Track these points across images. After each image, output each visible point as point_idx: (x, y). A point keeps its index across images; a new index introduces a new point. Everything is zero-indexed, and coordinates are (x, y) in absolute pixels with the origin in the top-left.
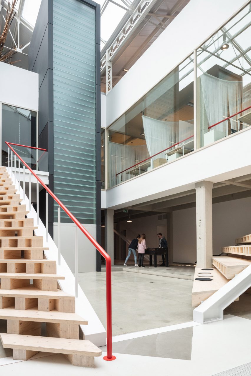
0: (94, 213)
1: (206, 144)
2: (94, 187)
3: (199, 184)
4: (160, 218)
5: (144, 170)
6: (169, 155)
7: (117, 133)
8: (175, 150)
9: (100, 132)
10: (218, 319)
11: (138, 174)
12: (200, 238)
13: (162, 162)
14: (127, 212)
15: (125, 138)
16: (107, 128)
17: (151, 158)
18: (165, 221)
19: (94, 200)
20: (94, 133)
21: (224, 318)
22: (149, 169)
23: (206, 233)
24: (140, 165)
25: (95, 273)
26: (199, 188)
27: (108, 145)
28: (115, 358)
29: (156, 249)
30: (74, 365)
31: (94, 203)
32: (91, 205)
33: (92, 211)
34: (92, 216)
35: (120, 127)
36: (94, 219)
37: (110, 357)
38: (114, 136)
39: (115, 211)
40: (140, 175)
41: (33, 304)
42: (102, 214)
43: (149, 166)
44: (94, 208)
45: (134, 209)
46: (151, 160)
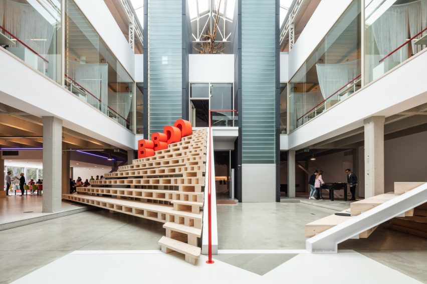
0: (275, 155)
1: (375, 78)
2: (275, 133)
3: (367, 120)
4: (346, 154)
5: (319, 112)
6: (341, 95)
7: (299, 83)
8: (347, 90)
9: (281, 88)
10: (331, 252)
11: (314, 116)
12: (368, 174)
13: (333, 103)
14: (308, 151)
15: (305, 88)
16: (289, 82)
17: (325, 100)
18: (350, 157)
19: (275, 144)
20: (274, 89)
21: (338, 252)
22: (324, 111)
23: (375, 169)
24: (316, 109)
25: (274, 203)
26: (368, 124)
27: (290, 96)
28: (213, 262)
29: (333, 184)
30: (186, 261)
31: (274, 146)
32: (272, 148)
33: (272, 153)
34: (272, 157)
35: (302, 78)
36: (275, 159)
37: (210, 262)
38: (297, 88)
39: (297, 152)
40: (316, 117)
41: (182, 221)
42: (283, 157)
43: (324, 108)
44: (274, 151)
45: (315, 148)
46: (325, 102)
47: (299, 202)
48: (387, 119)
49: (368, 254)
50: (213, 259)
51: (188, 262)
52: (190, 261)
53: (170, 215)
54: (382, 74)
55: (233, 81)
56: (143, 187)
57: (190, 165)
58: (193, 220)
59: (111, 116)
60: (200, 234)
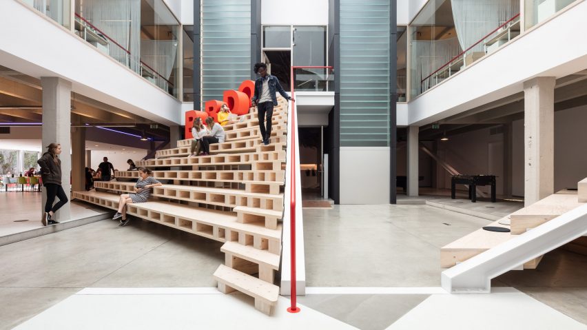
0: (388, 134)
1: (541, 20)
2: (388, 101)
3: (529, 83)
4: (493, 132)
5: (455, 70)
6: (489, 44)
7: (424, 27)
8: (498, 37)
9: (398, 33)
10: (481, 291)
11: (447, 76)
12: (530, 164)
13: (477, 56)
14: (438, 127)
15: (433, 33)
16: (409, 25)
17: (464, 52)
19: (388, 118)
20: (388, 35)
21: (492, 291)
22: (462, 68)
23: (541, 157)
24: (450, 65)
25: (388, 205)
26: (530, 89)
27: (411, 44)
28: (299, 310)
29: (475, 177)
30: (256, 309)
31: (388, 120)
32: (385, 124)
33: (385, 130)
34: (385, 137)
35: (428, 18)
36: (388, 140)
37: (294, 309)
38: (421, 33)
39: (421, 128)
40: (450, 77)
42: (400, 136)
43: (462, 64)
44: (388, 127)
45: (449, 122)
46: (465, 55)
47: (425, 204)
48: (559, 81)
49: (538, 295)
50: (298, 305)
51: (260, 310)
52: (262, 309)
53: (232, 231)
54: (553, 12)
55: (326, 23)
56: (192, 183)
57: (262, 150)
58: (267, 241)
59: (145, 75)
60: (278, 265)
